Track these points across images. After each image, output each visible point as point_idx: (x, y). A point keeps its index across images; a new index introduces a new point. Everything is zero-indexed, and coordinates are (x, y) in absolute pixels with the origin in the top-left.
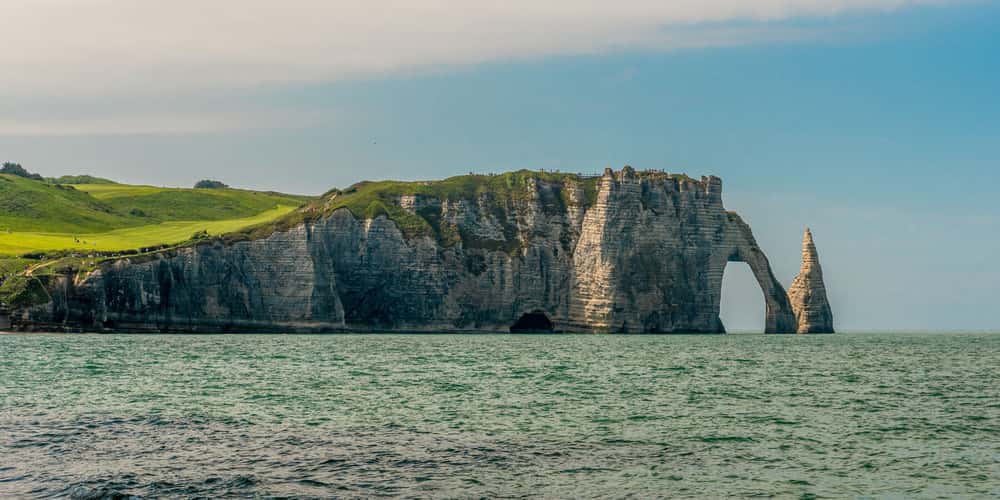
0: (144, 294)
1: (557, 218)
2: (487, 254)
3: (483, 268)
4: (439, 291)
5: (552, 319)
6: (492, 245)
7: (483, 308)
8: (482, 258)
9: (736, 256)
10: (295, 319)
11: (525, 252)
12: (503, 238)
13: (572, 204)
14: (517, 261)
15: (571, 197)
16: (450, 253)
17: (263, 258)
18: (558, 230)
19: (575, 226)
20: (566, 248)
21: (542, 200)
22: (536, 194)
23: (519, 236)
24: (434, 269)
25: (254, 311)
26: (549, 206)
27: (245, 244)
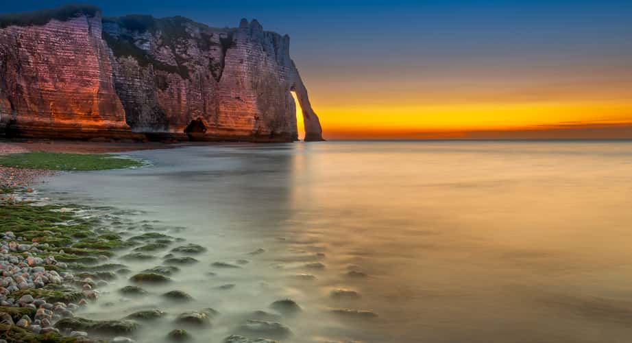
1: (205, 53)
2: (168, 75)
3: (166, 85)
5: (207, 124)
7: (169, 116)
8: (165, 79)
10: (82, 118)
11: (192, 76)
12: (176, 65)
13: (214, 44)
14: (187, 80)
15: (212, 40)
16: (146, 72)
17: (40, 48)
18: (207, 62)
19: (218, 59)
20: (214, 75)
21: (195, 38)
22: (192, 35)
23: (185, 64)
24: (137, 83)
25: (36, 108)
26: (201, 44)
27: (21, 30)
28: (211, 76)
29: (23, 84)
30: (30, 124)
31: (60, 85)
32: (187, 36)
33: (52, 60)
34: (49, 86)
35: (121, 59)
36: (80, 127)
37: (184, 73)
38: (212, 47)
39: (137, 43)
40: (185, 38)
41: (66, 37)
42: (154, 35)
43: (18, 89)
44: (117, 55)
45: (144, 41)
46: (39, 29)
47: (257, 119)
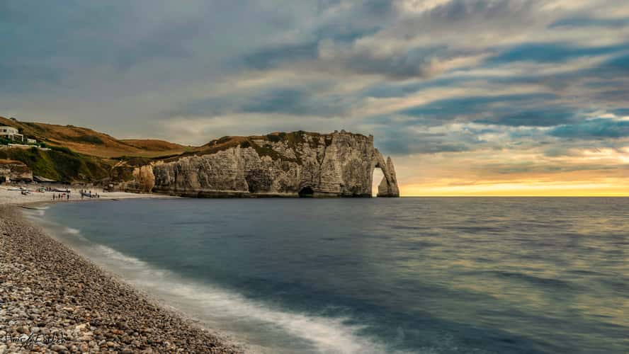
0: (169, 177)
1: (314, 150)
2: (290, 164)
3: (288, 169)
4: (273, 178)
5: (314, 189)
6: (291, 160)
7: (289, 185)
8: (288, 166)
9: (377, 166)
10: (228, 189)
11: (304, 163)
12: (295, 157)
13: (320, 144)
14: (301, 166)
15: (320, 142)
16: (277, 163)
17: (214, 162)
18: (315, 154)
19: (321, 153)
20: (319, 162)
21: (309, 142)
22: (307, 140)
23: (301, 157)
24: (270, 169)
25: (210, 186)
26: (312, 145)
27: (207, 156)
28: (317, 162)
29: (207, 176)
30: (208, 192)
31: (221, 176)
32: (303, 141)
33: (218, 166)
34: (217, 177)
35: (262, 158)
36: (227, 193)
37: (299, 162)
38: (319, 146)
39: (273, 148)
40: (302, 143)
41: (225, 157)
42: (283, 143)
43: (204, 179)
44: (260, 156)
45: (277, 147)
46: (214, 155)
47: (341, 186)
